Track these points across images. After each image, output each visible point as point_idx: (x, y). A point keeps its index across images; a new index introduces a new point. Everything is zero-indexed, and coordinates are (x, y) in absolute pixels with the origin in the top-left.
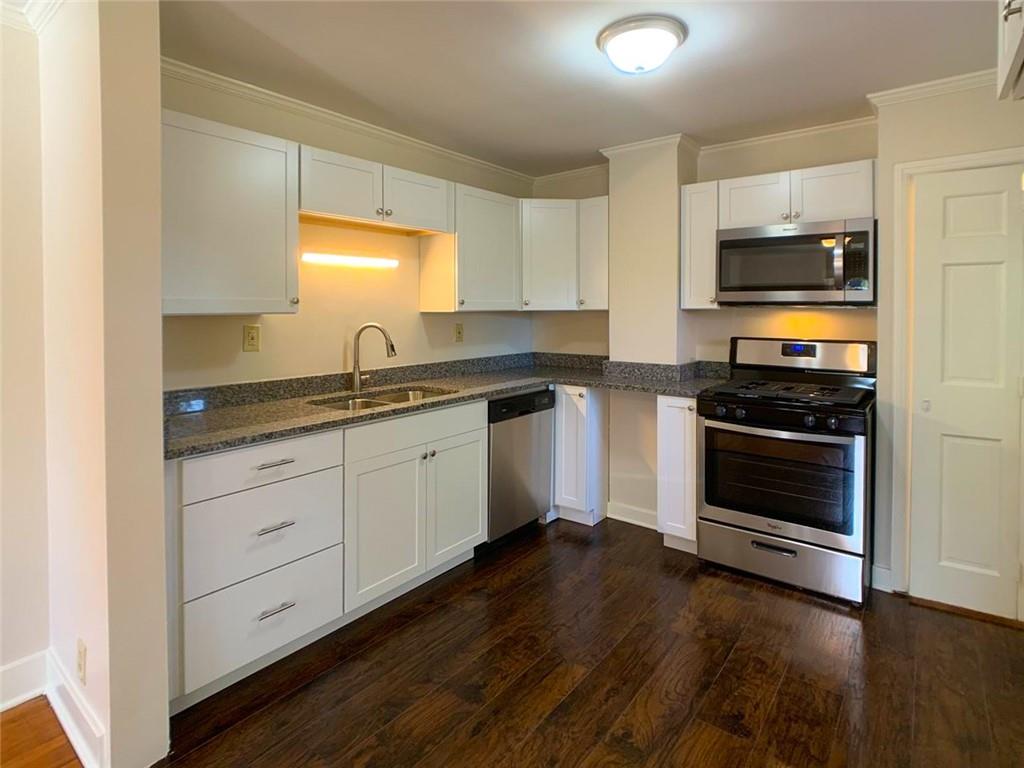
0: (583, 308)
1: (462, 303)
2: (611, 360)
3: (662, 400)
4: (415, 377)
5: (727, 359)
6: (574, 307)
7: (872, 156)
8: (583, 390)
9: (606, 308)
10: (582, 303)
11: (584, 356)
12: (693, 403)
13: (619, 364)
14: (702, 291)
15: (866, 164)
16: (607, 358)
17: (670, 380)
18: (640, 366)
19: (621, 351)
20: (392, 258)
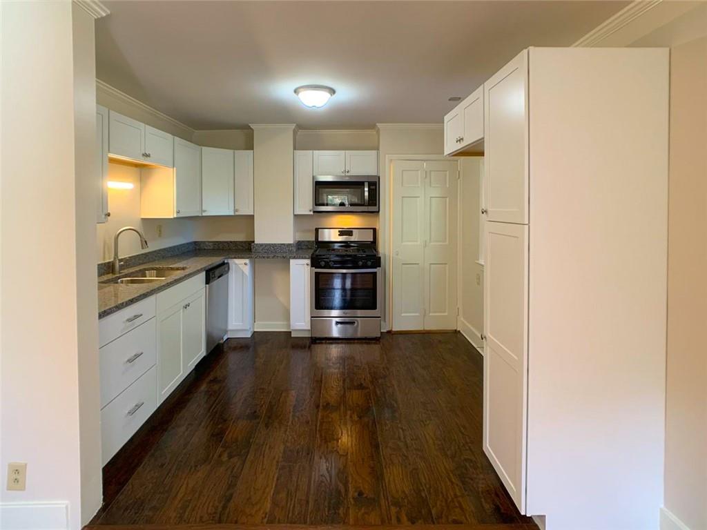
0: (237, 213)
1: (178, 212)
2: (256, 242)
3: (292, 261)
4: (141, 262)
5: (314, 239)
6: (232, 214)
7: (377, 149)
8: (247, 261)
9: (252, 214)
10: (235, 211)
11: (231, 242)
12: (308, 261)
13: (262, 245)
14: (305, 205)
15: (374, 152)
16: (254, 242)
17: (290, 251)
18: (274, 245)
19: (261, 238)
20: (130, 182)
